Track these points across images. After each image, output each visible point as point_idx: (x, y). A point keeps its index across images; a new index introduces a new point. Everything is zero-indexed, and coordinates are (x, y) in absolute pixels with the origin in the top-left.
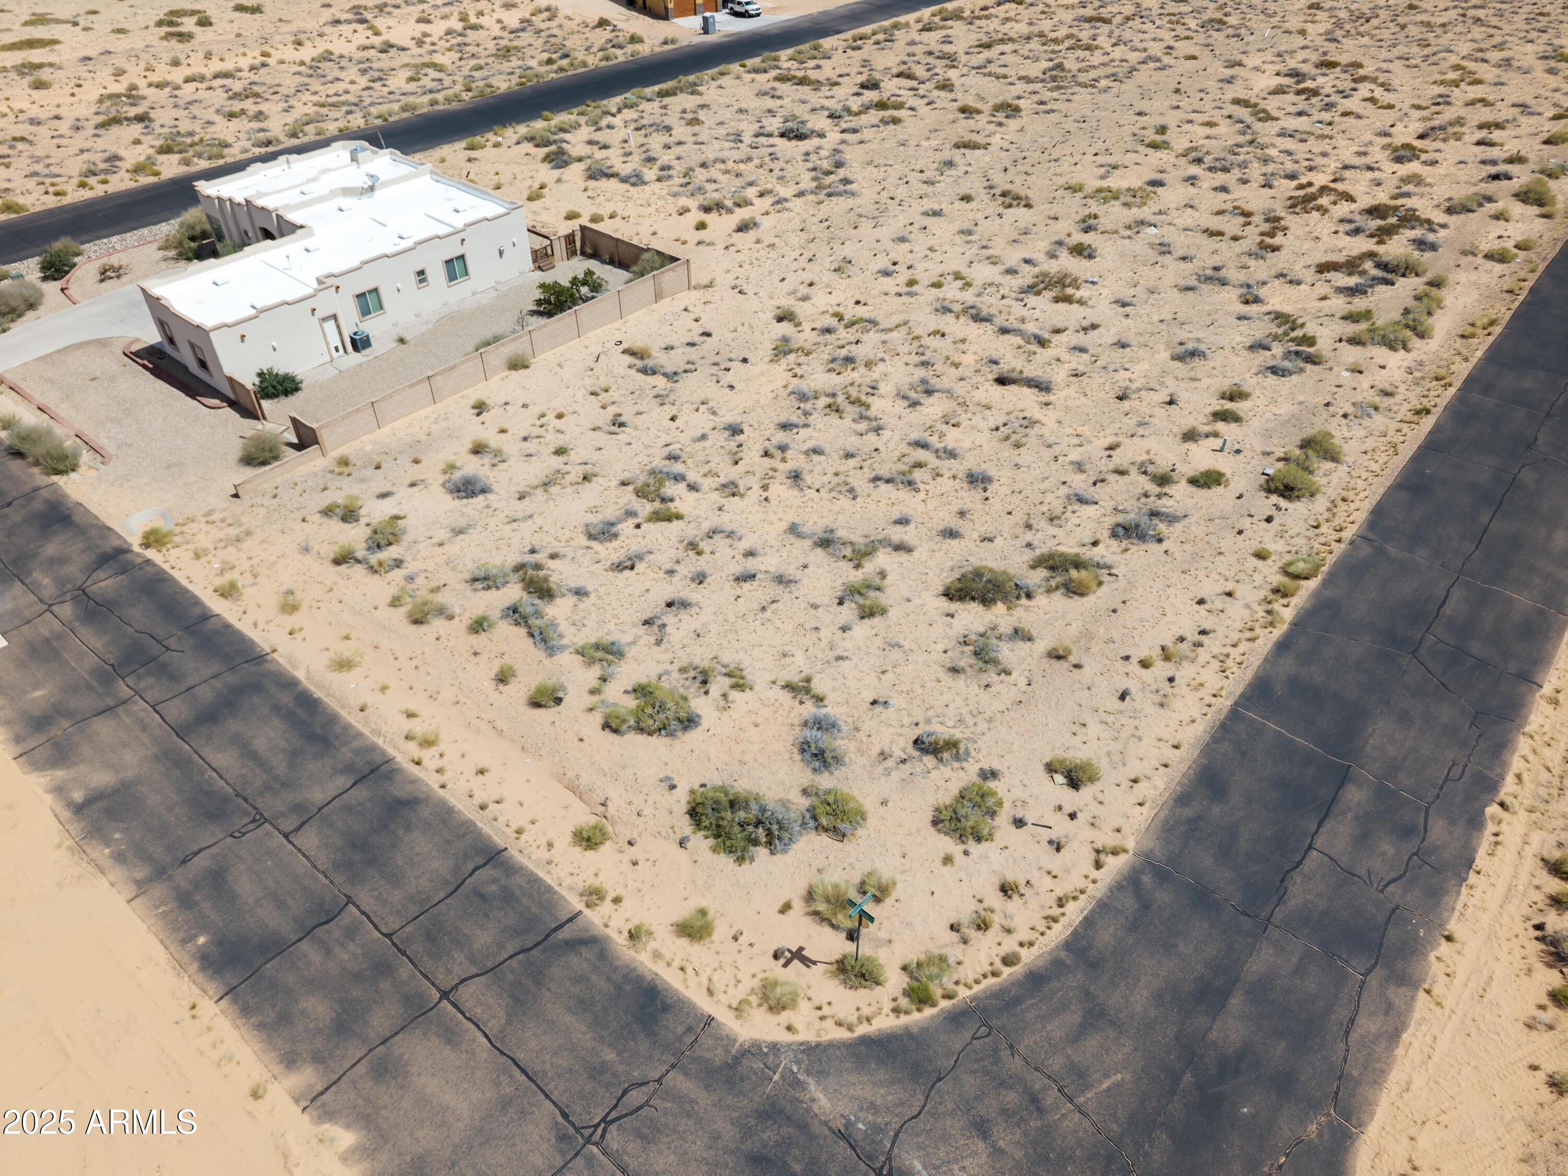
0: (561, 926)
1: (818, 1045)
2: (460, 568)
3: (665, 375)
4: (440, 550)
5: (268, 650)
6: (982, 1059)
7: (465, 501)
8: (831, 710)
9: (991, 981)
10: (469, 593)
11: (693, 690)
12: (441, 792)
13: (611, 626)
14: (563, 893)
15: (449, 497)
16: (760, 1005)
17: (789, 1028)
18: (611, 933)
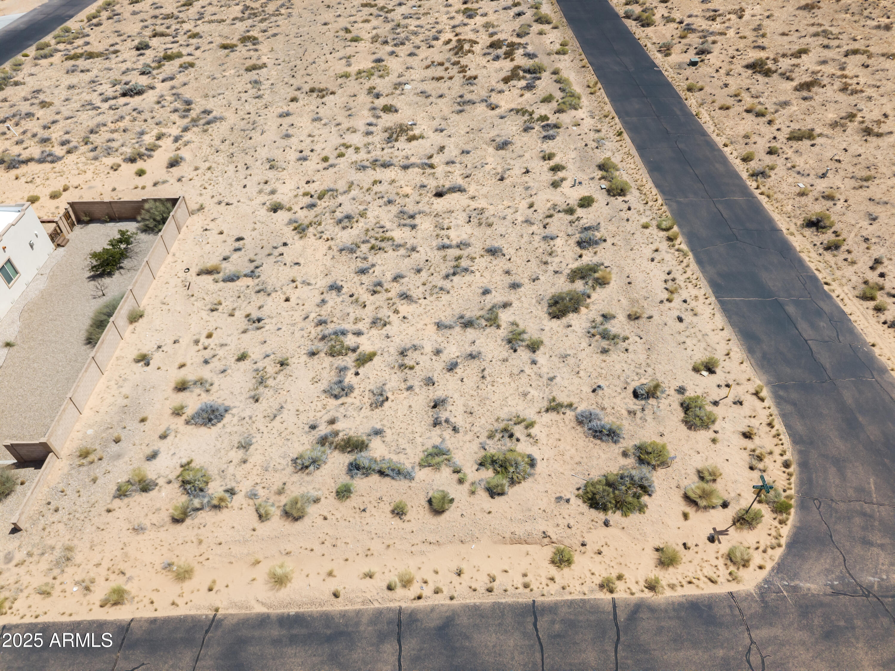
0: (615, 614)
1: (779, 564)
2: (280, 467)
3: (246, 276)
4: (248, 466)
5: (211, 613)
6: (831, 515)
7: (220, 425)
8: (582, 407)
9: (793, 479)
10: (307, 478)
11: (509, 444)
12: (454, 602)
13: (419, 440)
14: (592, 597)
15: (203, 430)
16: (738, 569)
17: (761, 567)
18: (639, 595)
